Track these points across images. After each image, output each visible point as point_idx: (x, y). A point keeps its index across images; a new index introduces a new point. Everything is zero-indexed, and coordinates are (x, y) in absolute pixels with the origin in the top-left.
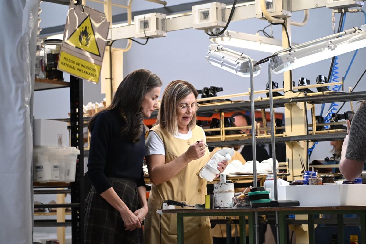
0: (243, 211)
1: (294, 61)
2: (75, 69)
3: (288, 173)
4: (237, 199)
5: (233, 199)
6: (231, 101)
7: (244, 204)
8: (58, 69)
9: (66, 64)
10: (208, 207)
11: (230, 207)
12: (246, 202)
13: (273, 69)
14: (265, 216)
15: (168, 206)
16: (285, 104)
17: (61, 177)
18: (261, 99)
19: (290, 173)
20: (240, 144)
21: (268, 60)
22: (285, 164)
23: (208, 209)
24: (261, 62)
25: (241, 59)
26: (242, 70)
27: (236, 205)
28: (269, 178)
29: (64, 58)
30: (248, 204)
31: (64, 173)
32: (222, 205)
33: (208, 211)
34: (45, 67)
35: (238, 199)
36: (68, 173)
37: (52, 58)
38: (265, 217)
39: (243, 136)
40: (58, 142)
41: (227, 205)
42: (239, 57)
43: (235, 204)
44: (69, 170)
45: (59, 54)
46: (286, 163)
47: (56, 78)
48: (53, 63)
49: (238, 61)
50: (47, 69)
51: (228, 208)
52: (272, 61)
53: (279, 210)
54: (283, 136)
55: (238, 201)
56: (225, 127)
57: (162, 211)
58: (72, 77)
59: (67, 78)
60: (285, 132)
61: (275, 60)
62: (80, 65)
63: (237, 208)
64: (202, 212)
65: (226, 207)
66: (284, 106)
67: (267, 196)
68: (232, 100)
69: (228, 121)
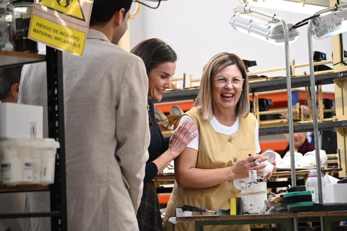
0: (278, 217)
1: (341, 23)
2: (51, 38)
3: (339, 168)
4: (270, 202)
5: (265, 201)
6: (267, 78)
7: (280, 208)
8: (29, 37)
9: (40, 32)
10: (233, 212)
11: (262, 212)
12: (282, 206)
13: (314, 34)
14: (311, 222)
15: (184, 212)
16: (334, 80)
17: (34, 178)
18: (304, 74)
19: (342, 167)
20: (278, 132)
21: (307, 23)
22: (335, 157)
23: (234, 216)
24: (298, 25)
25: (273, 22)
26: (274, 36)
27: (269, 210)
28: (312, 174)
29: (37, 23)
30: (285, 208)
31: (39, 173)
32: (251, 210)
33: (234, 218)
34: (14, 36)
35: (272, 202)
36: (44, 172)
37: (22, 24)
38: (311, 224)
39: (283, 122)
40: (31, 132)
41: (258, 210)
42: (271, 20)
43: (268, 208)
44: (45, 169)
45: (30, 19)
46: (337, 155)
47: (27, 50)
48: (23, 30)
49: (270, 24)
50: (16, 38)
51: (259, 214)
52: (313, 24)
53: (325, 215)
54: (332, 121)
55: (272, 205)
56: (260, 110)
57: (175, 219)
58: (48, 49)
59: (42, 50)
60: (335, 115)
61: (316, 22)
62: (59, 32)
63: (271, 214)
64: (226, 219)
65: (257, 212)
66: (333, 83)
67: (309, 198)
68: (268, 76)
69: (264, 103)
